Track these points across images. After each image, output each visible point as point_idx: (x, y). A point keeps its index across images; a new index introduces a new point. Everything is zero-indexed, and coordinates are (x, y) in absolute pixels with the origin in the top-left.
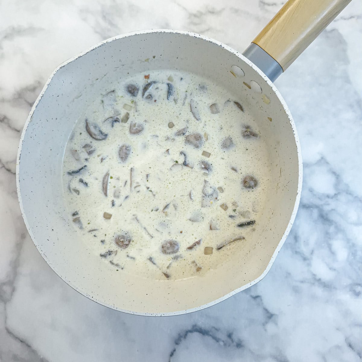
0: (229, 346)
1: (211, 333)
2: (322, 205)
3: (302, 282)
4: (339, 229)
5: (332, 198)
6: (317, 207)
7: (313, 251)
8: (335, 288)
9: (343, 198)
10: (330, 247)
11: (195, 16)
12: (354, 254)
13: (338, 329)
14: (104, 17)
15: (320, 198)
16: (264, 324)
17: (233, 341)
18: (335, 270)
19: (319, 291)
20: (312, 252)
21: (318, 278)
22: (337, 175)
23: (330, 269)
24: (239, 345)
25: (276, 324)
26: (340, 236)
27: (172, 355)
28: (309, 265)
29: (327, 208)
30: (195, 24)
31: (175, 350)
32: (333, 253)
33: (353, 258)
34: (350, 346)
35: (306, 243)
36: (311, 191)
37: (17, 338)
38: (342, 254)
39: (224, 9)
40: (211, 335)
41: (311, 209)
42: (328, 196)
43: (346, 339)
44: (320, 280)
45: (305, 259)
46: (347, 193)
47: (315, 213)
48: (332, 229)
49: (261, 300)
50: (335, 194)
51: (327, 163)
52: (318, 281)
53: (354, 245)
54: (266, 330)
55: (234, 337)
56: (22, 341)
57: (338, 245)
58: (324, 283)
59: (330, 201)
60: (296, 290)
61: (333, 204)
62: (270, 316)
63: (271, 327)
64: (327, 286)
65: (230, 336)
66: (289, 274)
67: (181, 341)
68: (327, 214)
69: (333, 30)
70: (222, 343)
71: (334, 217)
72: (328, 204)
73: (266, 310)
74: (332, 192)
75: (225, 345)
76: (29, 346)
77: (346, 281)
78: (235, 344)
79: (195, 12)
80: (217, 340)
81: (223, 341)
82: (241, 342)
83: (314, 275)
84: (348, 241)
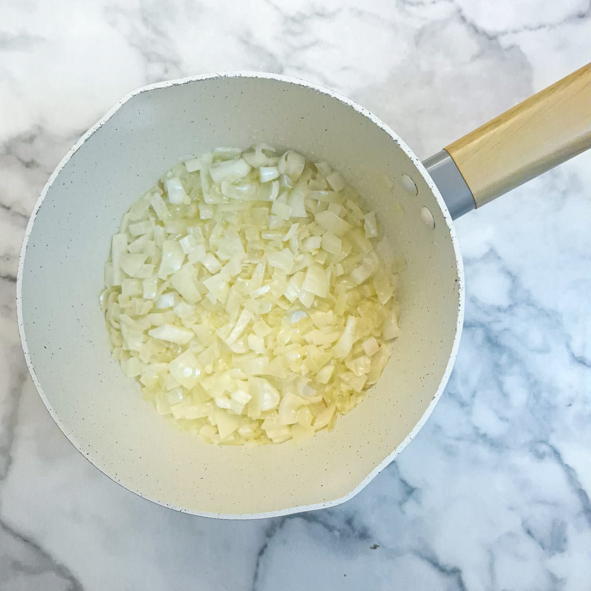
0: (348, 537)
1: (320, 519)
2: (489, 323)
3: (458, 439)
4: (515, 359)
5: (505, 311)
6: (482, 325)
7: (475, 392)
8: (508, 448)
9: (521, 311)
10: (500, 385)
11: (294, 20)
12: (537, 397)
13: (511, 509)
14: (145, 20)
15: (486, 313)
16: (401, 504)
17: (354, 530)
18: (507, 420)
19: (484, 452)
20: (474, 395)
21: (482, 431)
22: (513, 277)
23: (501, 419)
24: (364, 535)
25: (419, 502)
26: (516, 369)
27: (261, 552)
28: (469, 413)
29: (496, 327)
30: (294, 34)
31: (266, 546)
32: (505, 395)
33: (535, 401)
34: (529, 532)
35: (465, 381)
36: (473, 302)
37: (17, 535)
38: (519, 396)
39: (340, 10)
40: (320, 522)
41: (473, 328)
42: (499, 309)
43: (524, 523)
44: (485, 435)
45: (463, 405)
46: (528, 304)
47: (479, 334)
48: (504, 360)
49: (397, 467)
50: (510, 306)
51: (499, 258)
52: (483, 437)
53: (536, 383)
54: (403, 512)
55: (356, 523)
56: (25, 541)
57: (513, 383)
58: (491, 440)
59: (501, 315)
60: (449, 452)
61: (506, 321)
62: (410, 491)
63: (410, 507)
64: (496, 444)
65: (349, 522)
66: (439, 427)
67: (275, 531)
68: (497, 337)
69: (512, 47)
70: (337, 534)
71: (506, 340)
72: (500, 321)
73: (404, 482)
74: (505, 302)
75: (342, 535)
76: (37, 548)
77: (525, 437)
78: (357, 533)
79: (293, 14)
80: (331, 529)
81: (339, 530)
82: (366, 530)
83: (476, 429)
84: (528, 376)
